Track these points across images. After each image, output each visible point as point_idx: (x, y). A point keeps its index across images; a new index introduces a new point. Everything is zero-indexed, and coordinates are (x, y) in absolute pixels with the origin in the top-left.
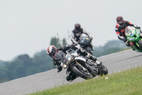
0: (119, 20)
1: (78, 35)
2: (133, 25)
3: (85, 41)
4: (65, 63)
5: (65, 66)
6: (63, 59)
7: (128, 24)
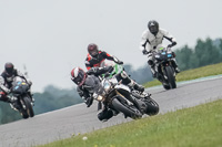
0: (92, 49)
1: (9, 79)
2: (111, 59)
3: (21, 87)
4: (100, 93)
5: (100, 98)
6: (96, 87)
7: (104, 56)
